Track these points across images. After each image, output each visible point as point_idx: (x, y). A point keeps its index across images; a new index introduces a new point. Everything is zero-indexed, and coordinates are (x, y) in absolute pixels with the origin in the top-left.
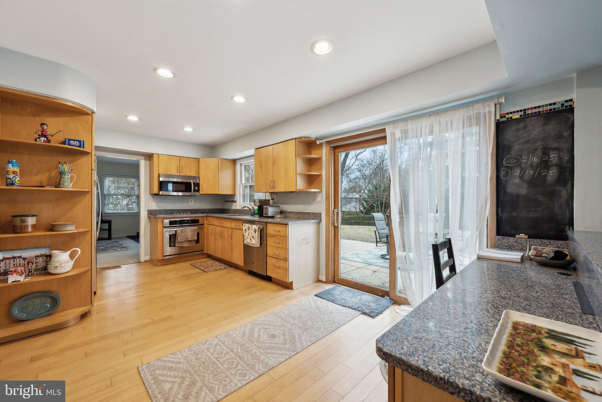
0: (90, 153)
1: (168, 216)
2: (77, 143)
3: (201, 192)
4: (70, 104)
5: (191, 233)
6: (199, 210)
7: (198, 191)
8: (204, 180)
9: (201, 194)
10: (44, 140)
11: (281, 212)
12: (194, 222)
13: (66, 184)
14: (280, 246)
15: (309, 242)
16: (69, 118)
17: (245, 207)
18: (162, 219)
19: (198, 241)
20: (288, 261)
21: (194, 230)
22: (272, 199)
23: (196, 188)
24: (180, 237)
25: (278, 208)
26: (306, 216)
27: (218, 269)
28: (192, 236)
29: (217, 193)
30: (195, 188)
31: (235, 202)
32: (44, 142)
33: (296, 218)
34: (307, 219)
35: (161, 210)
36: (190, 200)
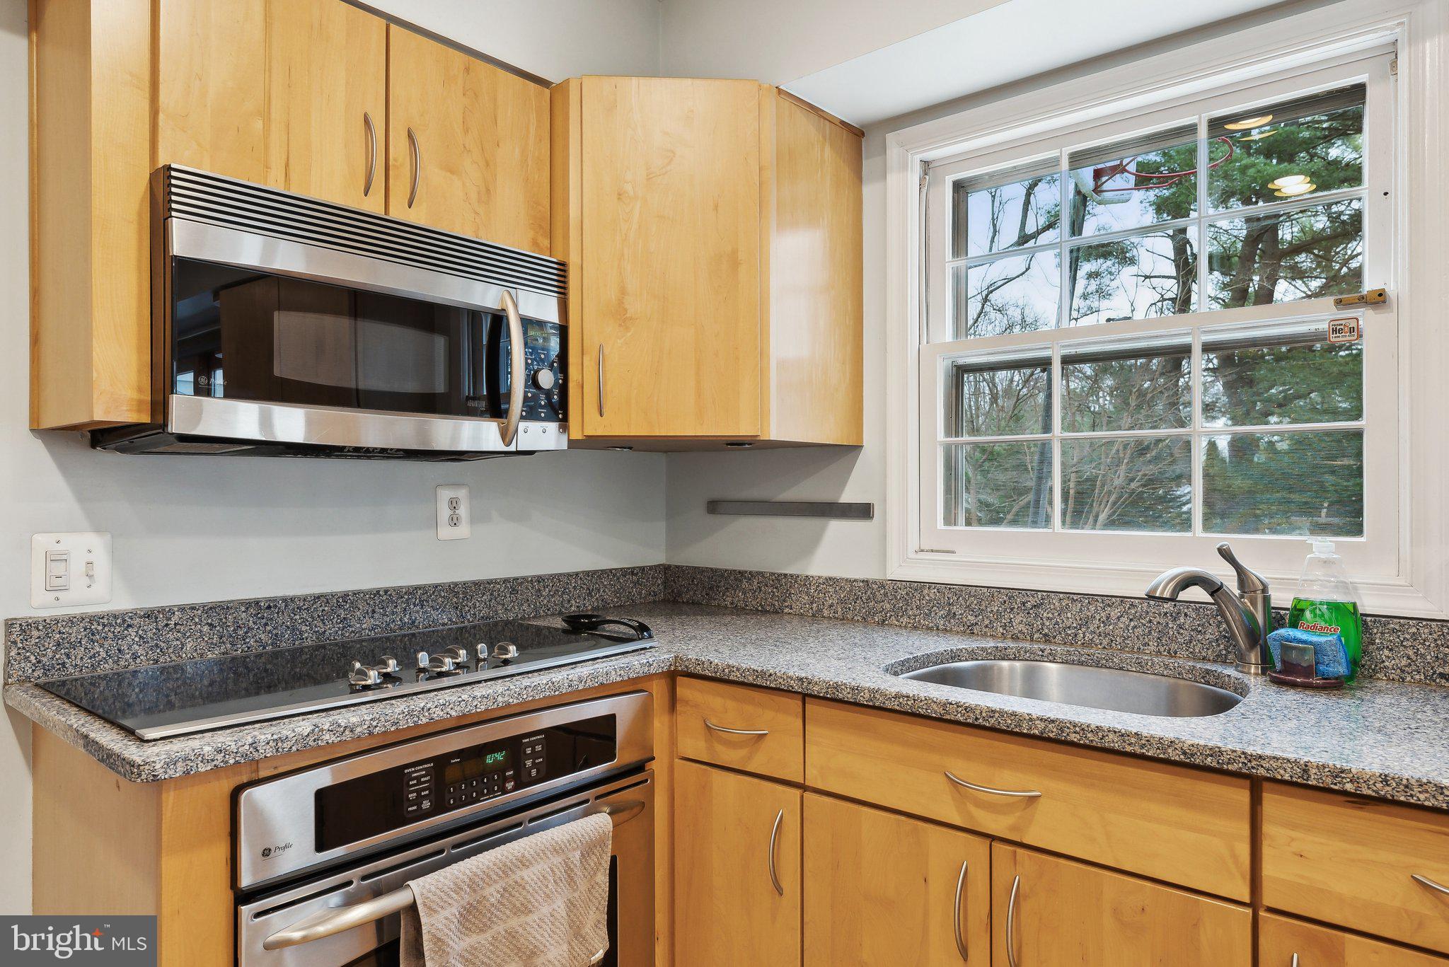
7: (559, 403)
21: (589, 849)
29: (747, 425)
35: (167, 612)
36: (445, 495)
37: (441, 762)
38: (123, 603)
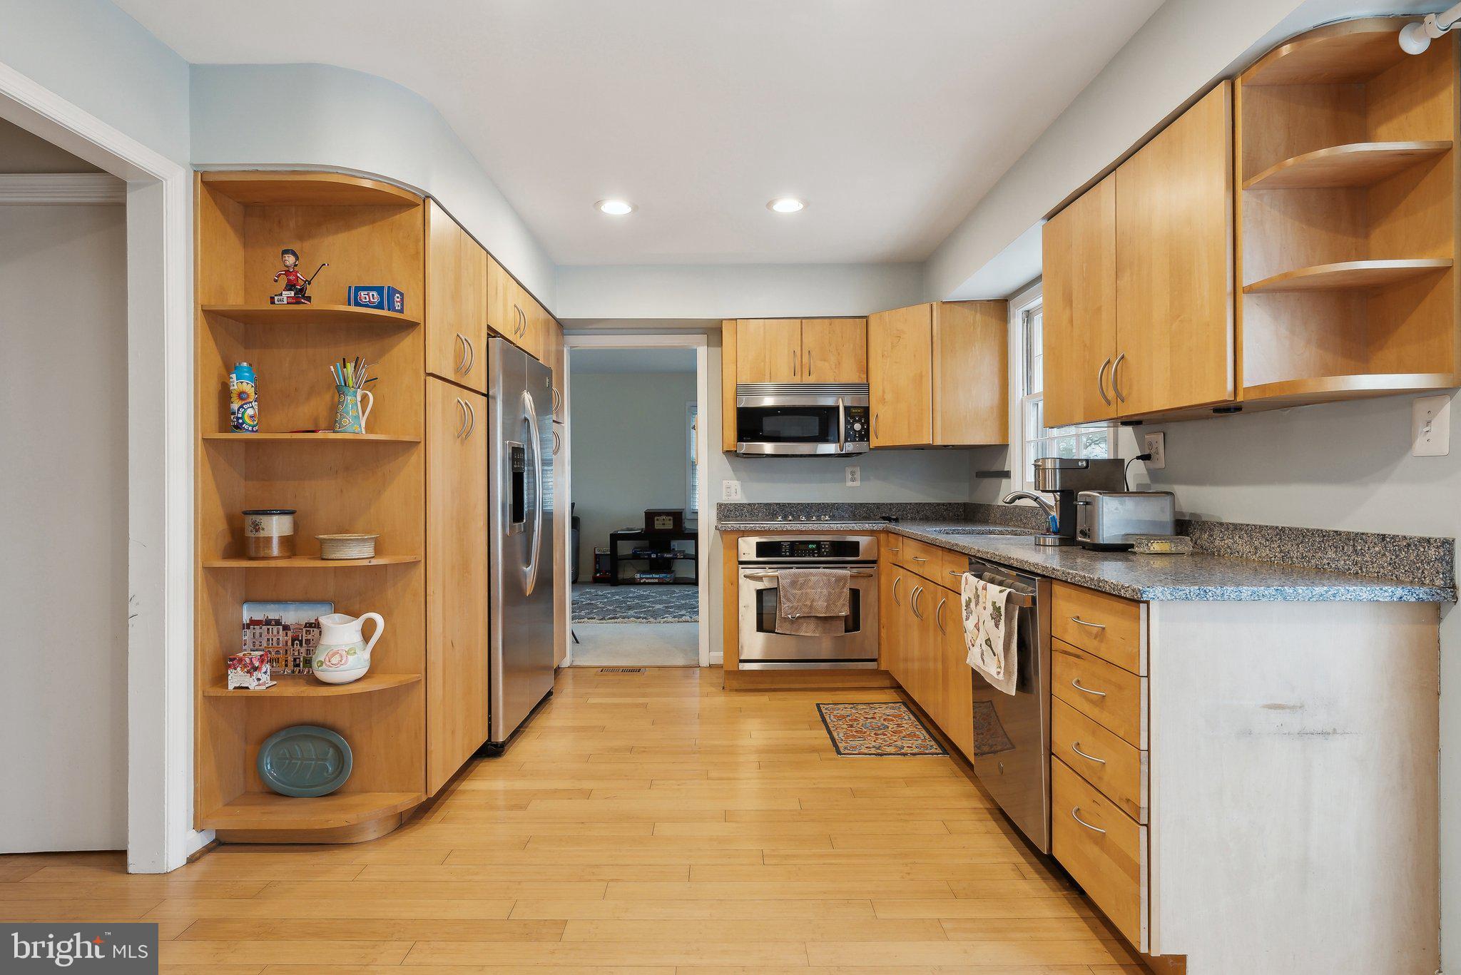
0: (416, 324)
1: (751, 525)
2: (373, 295)
3: (874, 442)
4: (367, 184)
5: (825, 592)
6: (878, 506)
7: (864, 435)
8: (884, 392)
9: (877, 448)
10: (288, 297)
11: (1183, 526)
12: (843, 550)
13: (345, 421)
14: (1105, 718)
15: (1335, 731)
16: (371, 226)
17: (1020, 497)
18: (736, 537)
19: (853, 623)
20: (1148, 826)
21: (839, 579)
22: (1145, 458)
23: (857, 427)
24: (788, 600)
25: (1166, 501)
26: (1331, 554)
27: (889, 750)
28: (830, 601)
29: (926, 440)
30: (852, 428)
31: (1007, 475)
32: (288, 303)
33: (1267, 564)
34: (1342, 575)
35: (755, 504)
36: (848, 470)
37: (793, 543)
38: (745, 501)
